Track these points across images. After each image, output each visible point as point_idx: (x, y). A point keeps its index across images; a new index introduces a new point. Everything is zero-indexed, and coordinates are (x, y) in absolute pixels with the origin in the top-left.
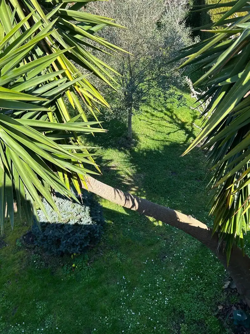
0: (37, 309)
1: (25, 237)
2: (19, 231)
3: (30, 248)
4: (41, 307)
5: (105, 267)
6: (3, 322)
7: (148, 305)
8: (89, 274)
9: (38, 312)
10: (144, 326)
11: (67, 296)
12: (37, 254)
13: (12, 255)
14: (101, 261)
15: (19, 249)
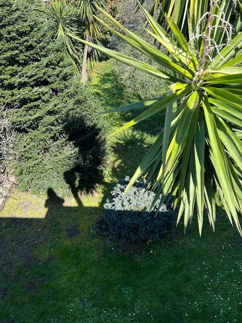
0: (124, 294)
1: (98, 225)
2: (89, 219)
3: (105, 236)
4: (127, 292)
5: (182, 253)
6: (94, 308)
7: (234, 291)
8: (167, 260)
9: (125, 297)
10: (236, 311)
11: (150, 282)
12: (112, 242)
13: (88, 242)
14: (176, 247)
15: (94, 236)
